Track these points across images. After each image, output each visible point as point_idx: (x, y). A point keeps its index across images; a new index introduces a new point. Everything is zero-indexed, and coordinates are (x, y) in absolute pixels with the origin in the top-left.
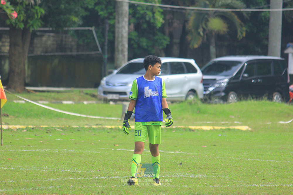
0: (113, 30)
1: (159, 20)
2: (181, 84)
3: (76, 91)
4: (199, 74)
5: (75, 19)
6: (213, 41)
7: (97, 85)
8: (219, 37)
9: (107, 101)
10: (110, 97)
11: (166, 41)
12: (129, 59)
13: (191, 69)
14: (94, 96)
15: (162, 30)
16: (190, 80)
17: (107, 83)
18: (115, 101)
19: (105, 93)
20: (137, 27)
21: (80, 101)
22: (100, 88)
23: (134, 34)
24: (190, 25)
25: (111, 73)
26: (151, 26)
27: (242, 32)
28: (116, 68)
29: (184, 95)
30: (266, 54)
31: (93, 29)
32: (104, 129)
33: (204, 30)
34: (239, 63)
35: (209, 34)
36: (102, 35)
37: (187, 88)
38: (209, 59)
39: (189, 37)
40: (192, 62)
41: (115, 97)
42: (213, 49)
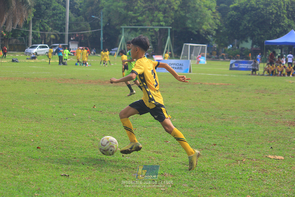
0: (28, 38)
1: (39, 35)
2: (44, 51)
3: (19, 53)
4: (48, 48)
5: (19, 35)
6: (52, 41)
7: (24, 51)
8: (53, 39)
9: (26, 55)
10: (27, 54)
11: (41, 41)
12: (32, 45)
13: (46, 47)
14: (23, 54)
15: (40, 38)
16: (46, 50)
17: (27, 51)
18: (28, 55)
19: (26, 53)
20: (34, 37)
21: (20, 55)
22: (25, 52)
23: (33, 39)
24: (47, 36)
25: (27, 48)
26: (37, 37)
27: (59, 38)
28: (29, 47)
29: (45, 54)
30: (64, 43)
31: (23, 38)
32: (26, 62)
33: (50, 38)
34: (57, 46)
35: (51, 39)
36: (25, 39)
37: (46, 52)
38: (51, 45)
39: (46, 40)
40: (47, 45)
41: (28, 54)
42: (52, 42)
